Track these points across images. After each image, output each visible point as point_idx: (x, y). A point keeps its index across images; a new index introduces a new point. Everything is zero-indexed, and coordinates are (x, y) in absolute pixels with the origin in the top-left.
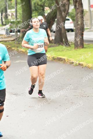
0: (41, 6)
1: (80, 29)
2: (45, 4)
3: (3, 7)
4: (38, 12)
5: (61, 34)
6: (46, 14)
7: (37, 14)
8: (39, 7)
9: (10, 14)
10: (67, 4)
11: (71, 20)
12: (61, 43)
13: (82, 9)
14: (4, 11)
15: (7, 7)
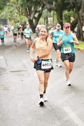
0: (69, 16)
2: (71, 15)
3: (45, 16)
4: (66, 20)
6: (71, 22)
7: (66, 21)
8: (67, 17)
9: (50, 21)
14: (46, 18)
15: (48, 17)
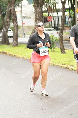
1: (16, 36)
5: (5, 38)
10: (9, 22)
11: (12, 31)
12: (5, 44)
13: (17, 24)
